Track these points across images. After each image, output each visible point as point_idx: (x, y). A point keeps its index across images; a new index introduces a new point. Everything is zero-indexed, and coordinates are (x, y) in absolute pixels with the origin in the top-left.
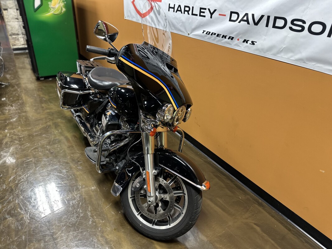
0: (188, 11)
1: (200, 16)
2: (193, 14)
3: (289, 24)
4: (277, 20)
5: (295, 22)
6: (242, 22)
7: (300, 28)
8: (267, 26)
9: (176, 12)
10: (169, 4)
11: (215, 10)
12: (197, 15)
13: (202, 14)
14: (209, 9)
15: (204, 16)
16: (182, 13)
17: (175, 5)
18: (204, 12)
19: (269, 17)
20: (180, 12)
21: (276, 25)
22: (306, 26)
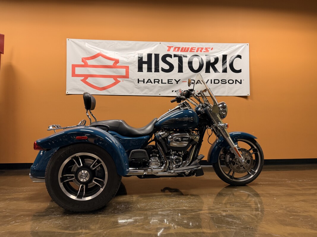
0: (158, 82)
1: (168, 83)
2: (162, 83)
3: (220, 82)
4: (215, 81)
5: (223, 81)
6: (197, 84)
7: (225, 83)
8: (211, 83)
9: (147, 83)
10: (138, 79)
11: (180, 80)
12: (166, 83)
13: (169, 82)
14: (175, 80)
15: (172, 83)
16: (152, 83)
17: (144, 79)
18: (172, 81)
19: (211, 80)
20: (151, 83)
21: (215, 82)
22: (227, 81)
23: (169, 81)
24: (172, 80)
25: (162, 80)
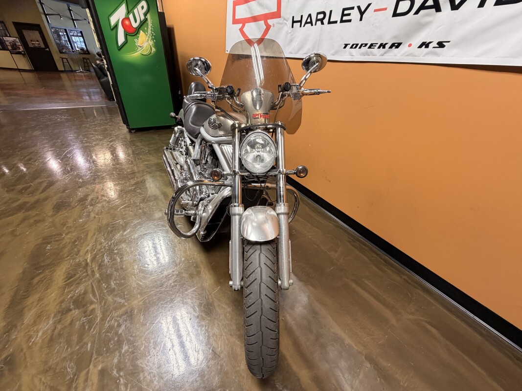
0: (322, 20)
1: (342, 21)
2: (330, 23)
6: (422, 12)
8: (482, 5)
9: (304, 26)
10: (293, 17)
11: (369, 5)
12: (336, 22)
13: (345, 18)
15: (350, 21)
17: (302, 16)
18: (349, 15)
20: (310, 25)
23: (346, 12)
24: (352, 8)
25: (331, 12)
